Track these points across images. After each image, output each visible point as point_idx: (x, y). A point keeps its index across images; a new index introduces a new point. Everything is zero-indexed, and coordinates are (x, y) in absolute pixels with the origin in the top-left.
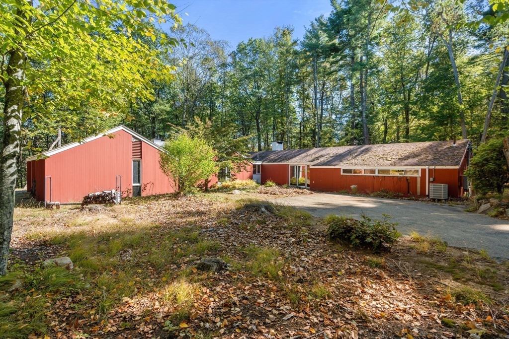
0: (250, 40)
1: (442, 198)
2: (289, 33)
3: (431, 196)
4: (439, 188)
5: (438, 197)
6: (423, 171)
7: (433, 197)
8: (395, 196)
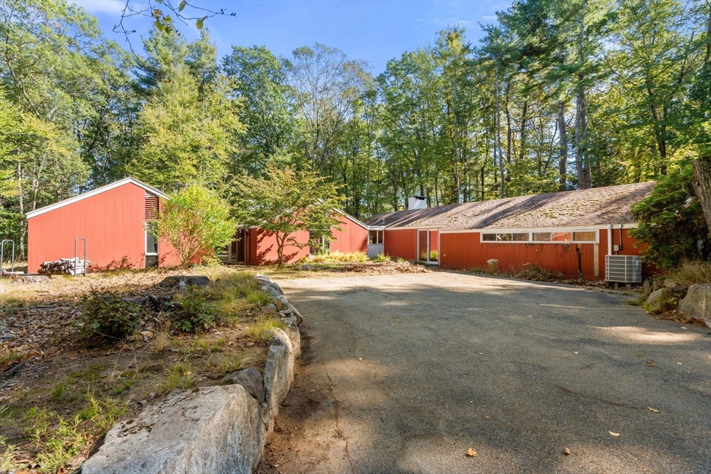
0: (403, 55)
1: (626, 281)
2: (456, 36)
3: (608, 278)
4: (620, 262)
5: (620, 279)
6: (603, 233)
7: (610, 278)
8: (551, 277)
